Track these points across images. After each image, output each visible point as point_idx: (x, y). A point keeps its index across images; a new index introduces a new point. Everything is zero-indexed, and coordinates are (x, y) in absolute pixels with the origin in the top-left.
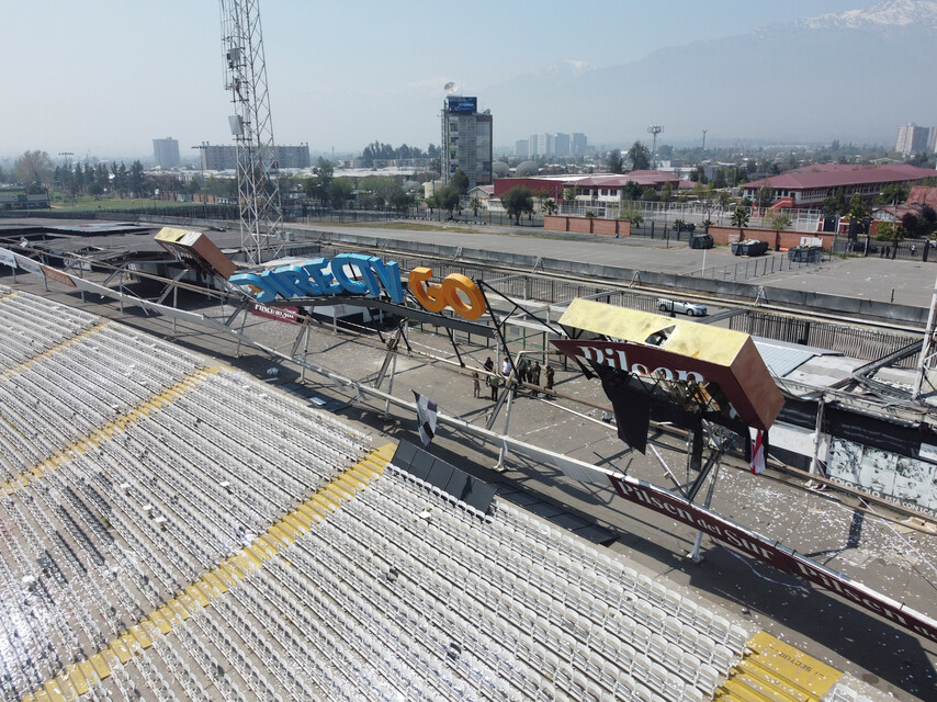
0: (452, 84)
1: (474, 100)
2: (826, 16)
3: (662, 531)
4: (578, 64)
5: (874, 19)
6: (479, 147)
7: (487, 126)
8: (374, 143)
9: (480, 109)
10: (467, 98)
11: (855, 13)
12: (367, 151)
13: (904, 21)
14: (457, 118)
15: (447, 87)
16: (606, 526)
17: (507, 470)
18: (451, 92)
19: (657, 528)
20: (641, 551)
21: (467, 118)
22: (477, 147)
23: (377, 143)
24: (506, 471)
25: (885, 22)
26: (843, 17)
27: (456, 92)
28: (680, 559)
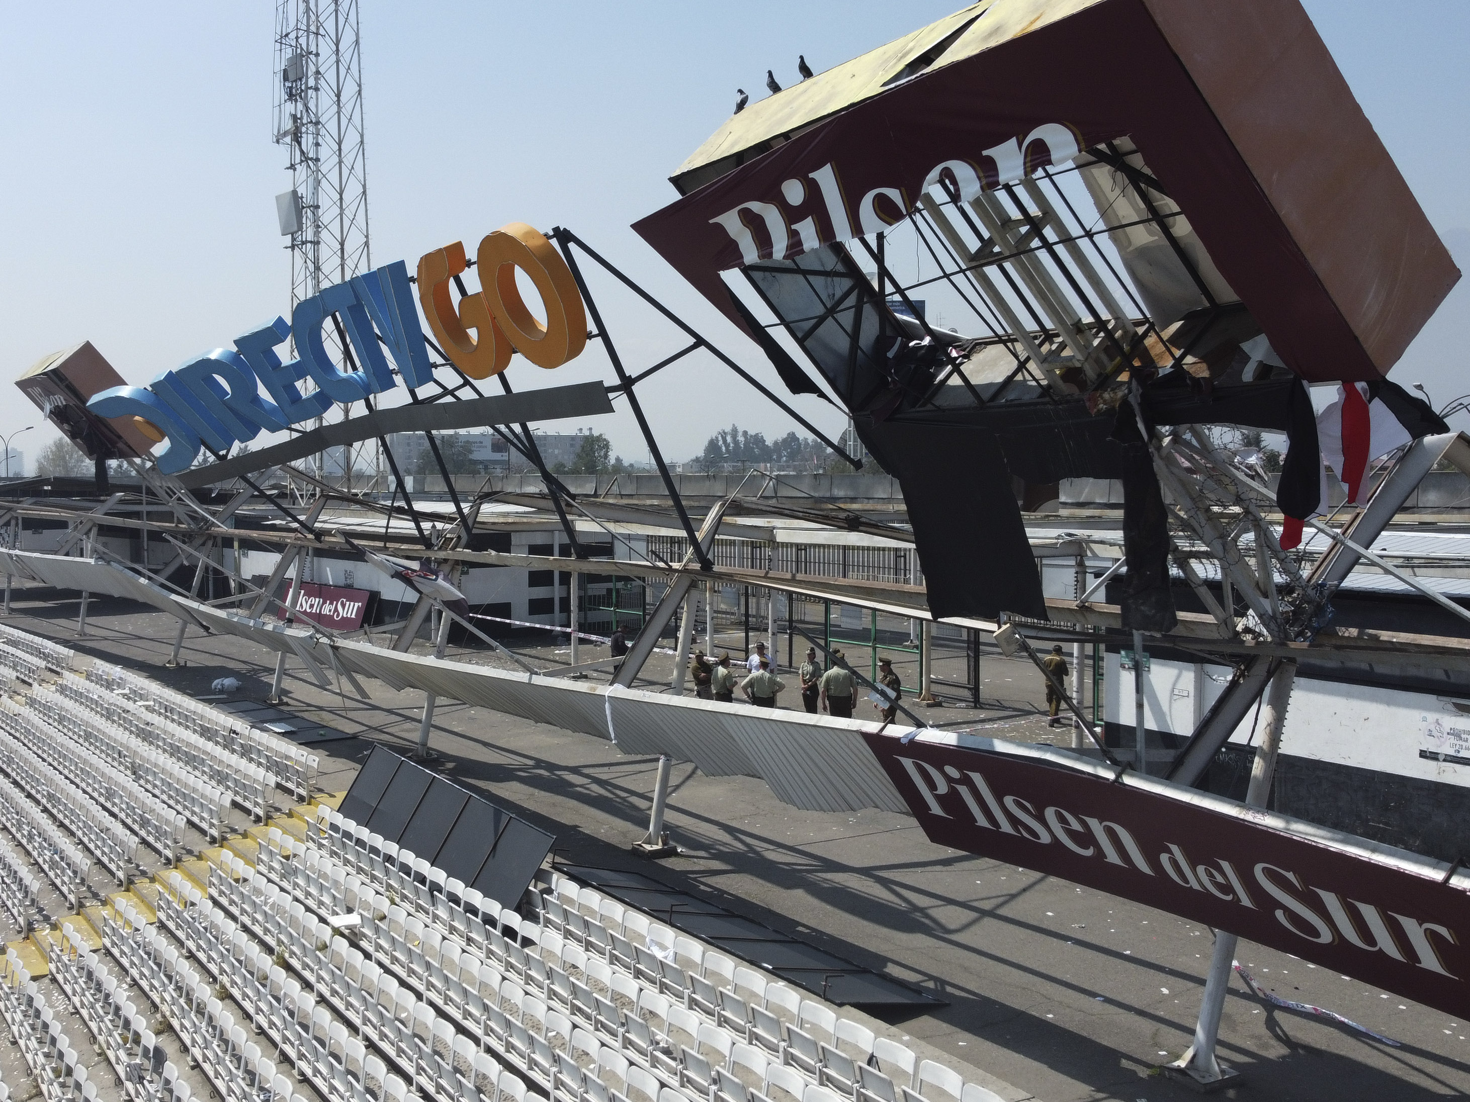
3: (1108, 1001)
8: (728, 429)
12: (713, 446)
16: (911, 977)
17: (672, 853)
19: (1093, 995)
20: (1006, 1044)
23: (735, 432)
24: (670, 853)
28: (1143, 1073)
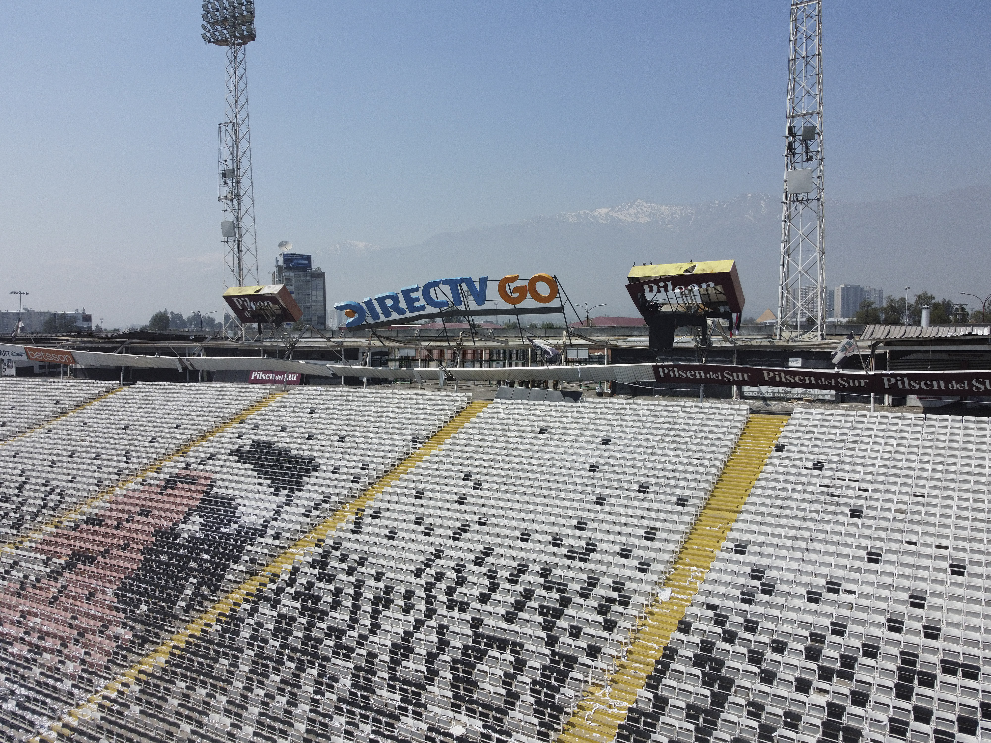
0: (286, 242)
1: (308, 258)
2: (582, 212)
4: (362, 245)
5: (620, 217)
6: (314, 302)
7: (320, 282)
9: (315, 266)
10: (302, 256)
11: (604, 211)
13: (643, 220)
14: (292, 274)
15: (281, 245)
18: (284, 250)
21: (302, 274)
22: (312, 302)
25: (629, 220)
26: (596, 213)
27: (290, 249)
